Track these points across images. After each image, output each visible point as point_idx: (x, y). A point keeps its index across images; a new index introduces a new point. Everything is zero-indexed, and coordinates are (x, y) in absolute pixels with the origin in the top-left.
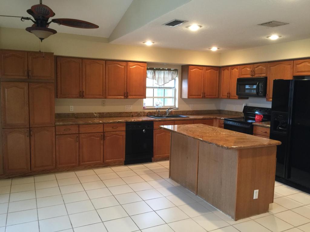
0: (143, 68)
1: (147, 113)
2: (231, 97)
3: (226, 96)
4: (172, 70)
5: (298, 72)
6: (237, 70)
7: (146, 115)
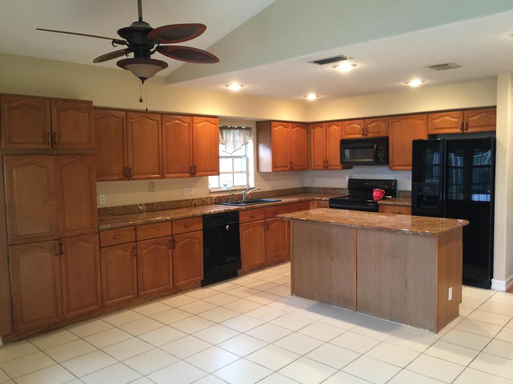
0: (214, 126)
1: (215, 198)
2: (330, 167)
3: (321, 166)
4: (243, 129)
5: (435, 129)
6: (337, 128)
7: (214, 202)
